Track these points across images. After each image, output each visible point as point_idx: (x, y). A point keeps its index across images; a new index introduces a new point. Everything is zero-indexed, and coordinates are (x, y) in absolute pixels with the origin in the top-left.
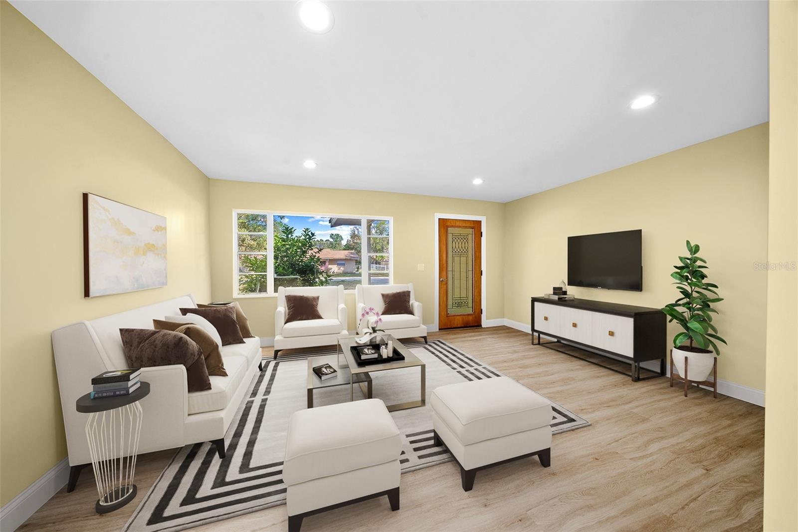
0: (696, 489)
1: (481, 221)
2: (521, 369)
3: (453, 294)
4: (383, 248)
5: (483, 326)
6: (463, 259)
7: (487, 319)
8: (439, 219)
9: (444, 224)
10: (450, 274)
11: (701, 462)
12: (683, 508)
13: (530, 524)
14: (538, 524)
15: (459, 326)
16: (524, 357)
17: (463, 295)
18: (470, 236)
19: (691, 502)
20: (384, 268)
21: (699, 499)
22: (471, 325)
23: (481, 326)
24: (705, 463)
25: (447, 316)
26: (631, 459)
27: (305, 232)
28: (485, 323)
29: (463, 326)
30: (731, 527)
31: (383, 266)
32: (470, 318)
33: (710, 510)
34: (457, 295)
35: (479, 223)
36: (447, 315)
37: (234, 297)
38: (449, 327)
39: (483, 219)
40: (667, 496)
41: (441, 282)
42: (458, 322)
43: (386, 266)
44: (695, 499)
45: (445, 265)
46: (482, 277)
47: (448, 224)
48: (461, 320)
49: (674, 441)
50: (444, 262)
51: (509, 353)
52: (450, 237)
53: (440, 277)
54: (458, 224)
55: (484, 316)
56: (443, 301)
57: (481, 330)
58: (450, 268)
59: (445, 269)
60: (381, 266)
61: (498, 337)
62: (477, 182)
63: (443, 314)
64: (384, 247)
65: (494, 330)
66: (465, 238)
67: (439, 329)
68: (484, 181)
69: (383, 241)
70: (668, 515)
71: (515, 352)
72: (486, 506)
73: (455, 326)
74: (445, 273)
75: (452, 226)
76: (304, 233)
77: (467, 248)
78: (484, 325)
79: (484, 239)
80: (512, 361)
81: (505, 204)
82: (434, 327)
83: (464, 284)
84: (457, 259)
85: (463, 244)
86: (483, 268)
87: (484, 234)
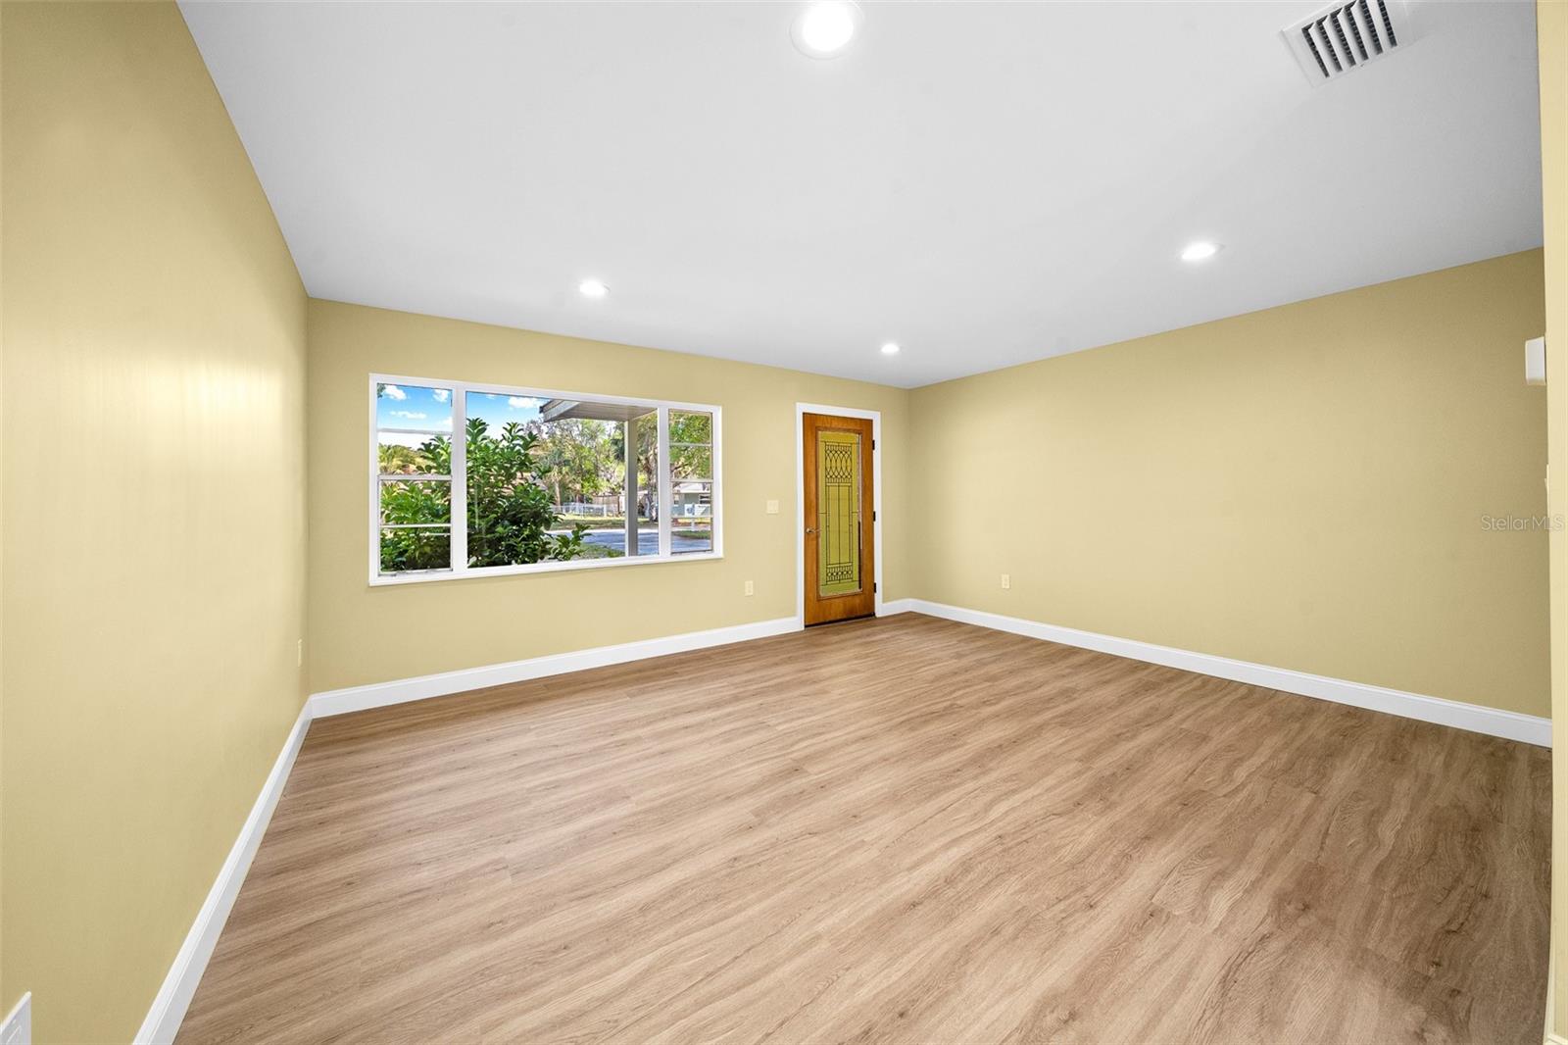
0: (1319, 819)
1: (872, 421)
2: (989, 684)
3: (828, 557)
4: (596, 467)
5: (878, 615)
6: (844, 491)
7: (884, 600)
8: (804, 413)
9: (813, 424)
10: (822, 517)
11: (1302, 784)
12: (1322, 848)
13: (1168, 917)
14: (1177, 913)
15: (839, 617)
16: (982, 664)
17: (845, 559)
18: (854, 447)
19: (1324, 838)
20: (602, 509)
21: (1330, 832)
22: (858, 614)
23: (874, 614)
24: (1306, 784)
25: (819, 601)
26: (1225, 796)
27: (510, 432)
28: (881, 609)
29: (845, 617)
30: (1382, 858)
31: (600, 506)
32: (856, 602)
33: (1350, 843)
34: (834, 559)
35: (869, 423)
36: (819, 599)
37: (371, 585)
38: (822, 620)
39: (876, 417)
40: (1297, 835)
41: (807, 534)
42: (837, 610)
43: (605, 506)
44: (1326, 833)
45: (814, 504)
46: (875, 523)
47: (819, 424)
48: (842, 605)
49: (1256, 761)
50: (813, 497)
51: (952, 658)
52: (822, 448)
53: (806, 527)
54: (835, 424)
55: (878, 597)
56: (812, 571)
57: (876, 622)
58: (822, 509)
59: (814, 510)
60: (595, 506)
61: (914, 633)
62: (890, 349)
63: (811, 595)
64: (600, 465)
65: (901, 621)
66: (845, 451)
67: (806, 626)
68: (901, 348)
69: (597, 452)
70: (1313, 861)
71: (959, 656)
72: (1091, 906)
73: (832, 618)
74: (813, 517)
75: (826, 429)
76: (508, 434)
77: (849, 470)
78: (879, 613)
79: (877, 454)
80: (967, 671)
81: (910, 390)
82: (796, 623)
83: (845, 537)
84: (833, 491)
85: (844, 461)
86: (877, 507)
87: (878, 445)
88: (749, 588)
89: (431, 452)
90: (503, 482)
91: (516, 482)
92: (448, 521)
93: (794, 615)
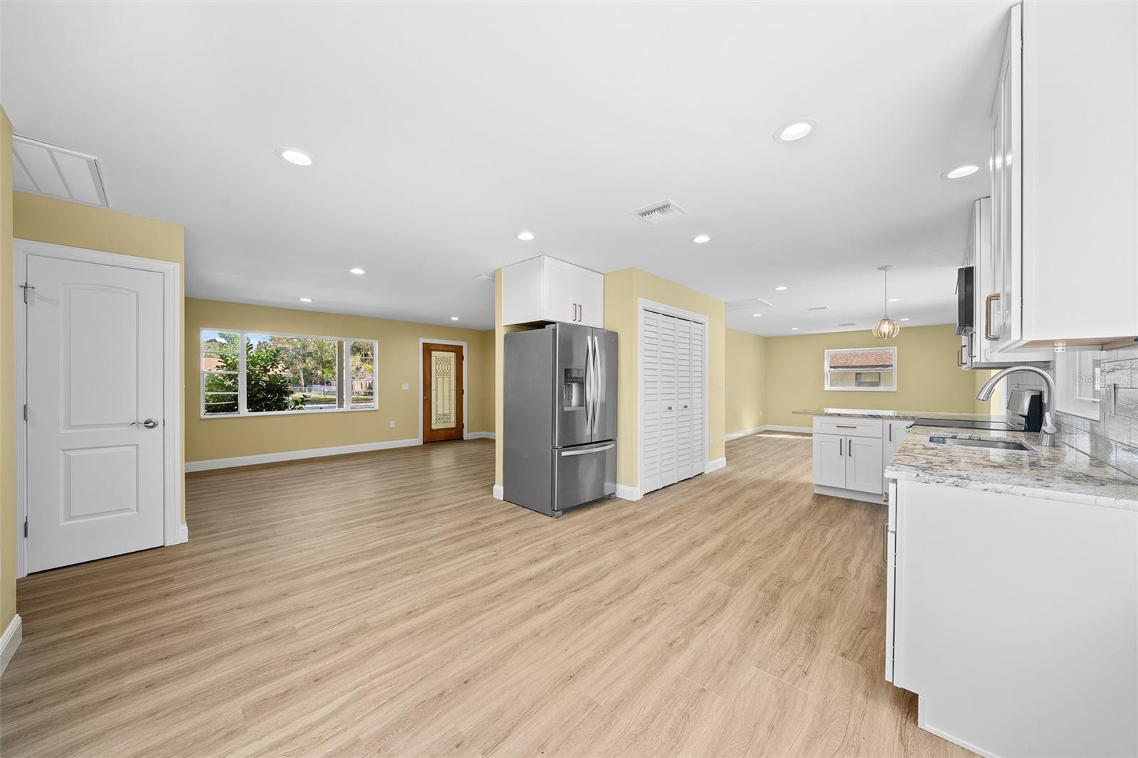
3: (437, 411)
5: (465, 439)
6: (446, 380)
7: (468, 432)
8: (423, 343)
9: (428, 348)
10: (434, 392)
15: (442, 439)
17: (446, 412)
18: (452, 359)
22: (454, 438)
23: (463, 438)
28: (466, 436)
29: (445, 440)
32: (453, 432)
34: (440, 412)
35: (461, 347)
36: (432, 430)
37: (202, 419)
38: (432, 441)
39: (464, 345)
41: (425, 400)
42: (441, 436)
45: (429, 386)
46: (464, 395)
47: (432, 348)
48: (444, 434)
50: (428, 382)
52: (433, 359)
53: (424, 397)
54: (441, 348)
55: (465, 430)
56: (428, 417)
57: (462, 442)
58: (433, 388)
59: (429, 389)
61: (479, 448)
62: (455, 318)
63: (427, 428)
65: (475, 442)
66: (447, 361)
67: (424, 443)
73: (438, 440)
75: (436, 350)
77: (449, 370)
79: (465, 362)
81: (484, 332)
82: (419, 441)
83: (447, 402)
84: (440, 380)
85: (446, 366)
86: (465, 388)
87: (465, 358)
88: (392, 424)
89: (223, 359)
90: (262, 373)
91: (271, 373)
92: (237, 391)
93: (417, 437)
